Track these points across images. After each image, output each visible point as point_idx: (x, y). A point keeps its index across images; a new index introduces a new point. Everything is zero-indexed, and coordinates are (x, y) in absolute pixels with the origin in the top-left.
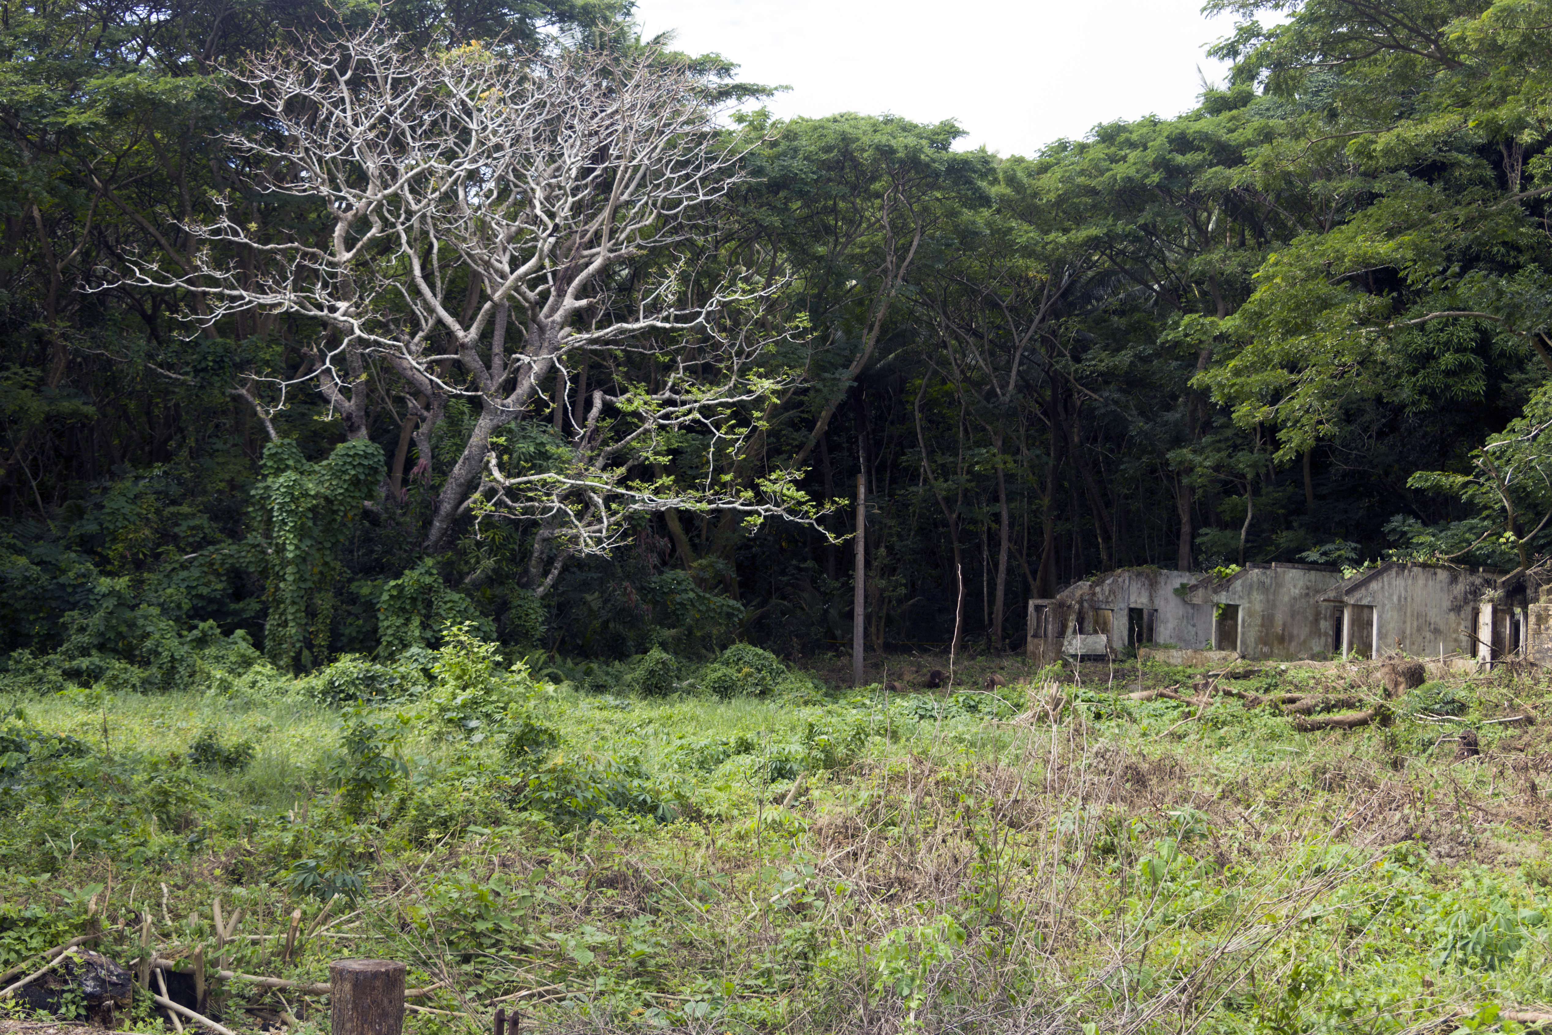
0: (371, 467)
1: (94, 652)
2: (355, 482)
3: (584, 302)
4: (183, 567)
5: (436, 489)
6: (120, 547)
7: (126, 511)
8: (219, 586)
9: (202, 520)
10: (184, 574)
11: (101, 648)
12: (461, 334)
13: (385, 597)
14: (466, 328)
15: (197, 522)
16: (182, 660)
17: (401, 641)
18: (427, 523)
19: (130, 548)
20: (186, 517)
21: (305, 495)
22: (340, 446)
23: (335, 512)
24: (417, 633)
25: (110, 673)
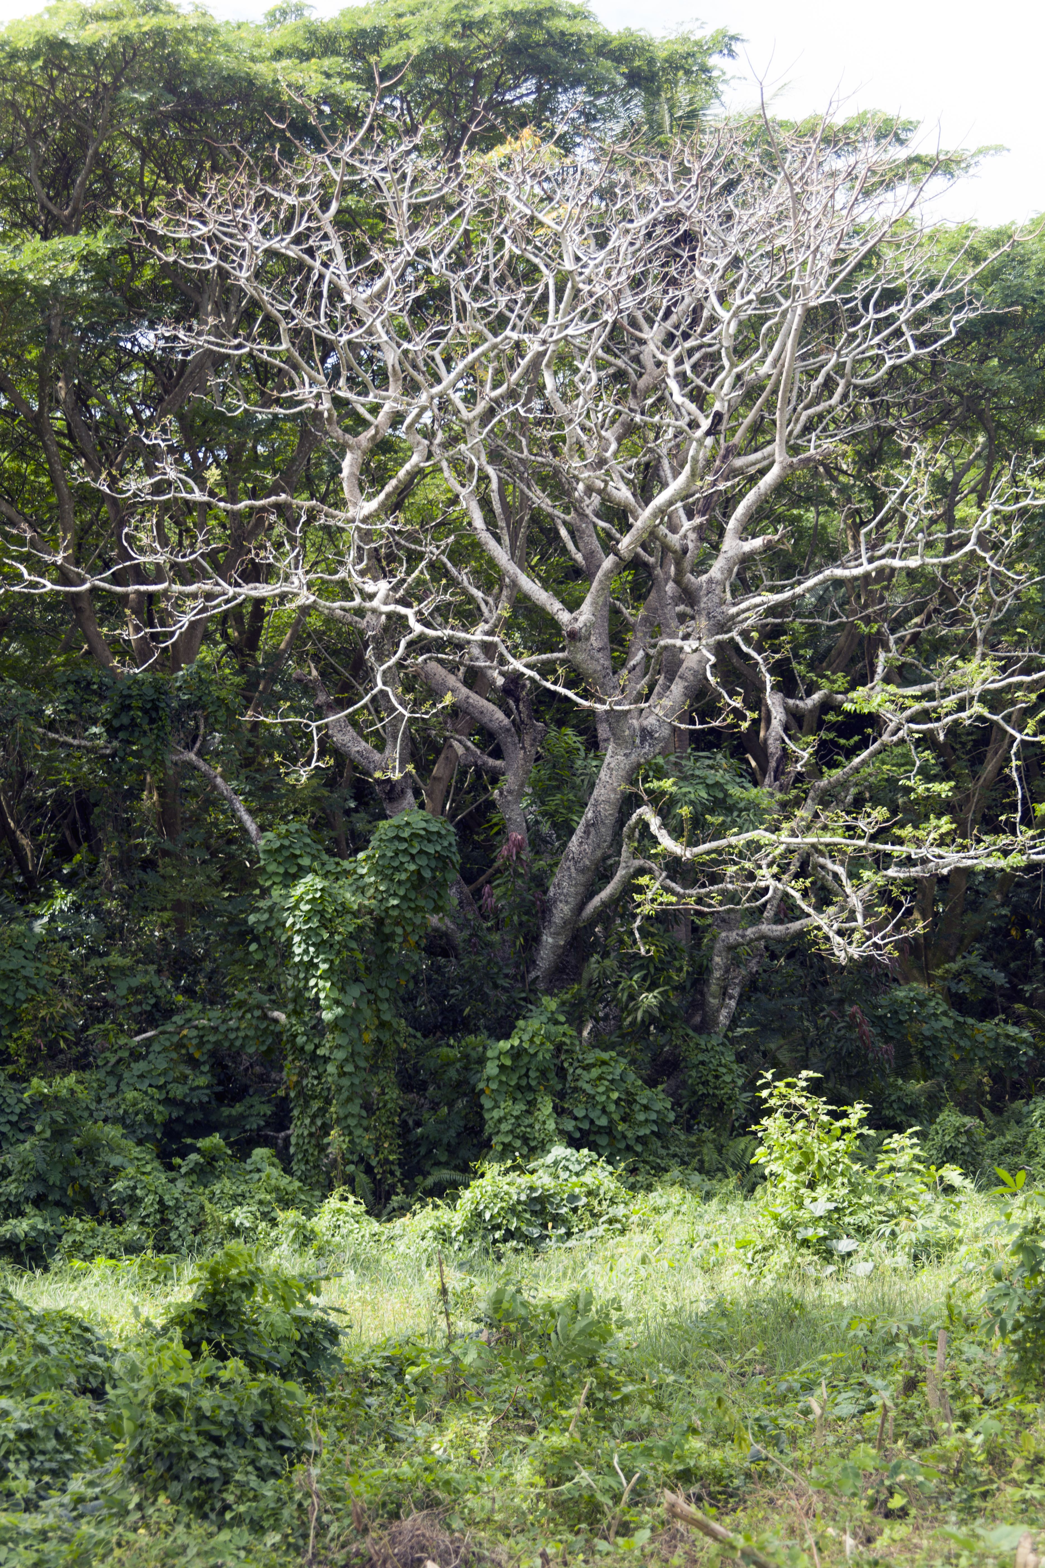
0: (438, 857)
1: (28, 1209)
2: (418, 882)
3: (757, 543)
4: (136, 1056)
5: (540, 882)
6: (26, 1032)
7: (29, 971)
8: (202, 1081)
9: (146, 975)
10: (140, 1067)
11: (39, 1202)
12: (564, 617)
13: (491, 1069)
14: (573, 605)
15: (139, 980)
16: (177, 1208)
17: (525, 1140)
18: (533, 940)
19: (45, 1032)
20: (122, 971)
21: (344, 910)
22: (383, 824)
23: (391, 937)
24: (551, 1125)
25: (68, 1240)
